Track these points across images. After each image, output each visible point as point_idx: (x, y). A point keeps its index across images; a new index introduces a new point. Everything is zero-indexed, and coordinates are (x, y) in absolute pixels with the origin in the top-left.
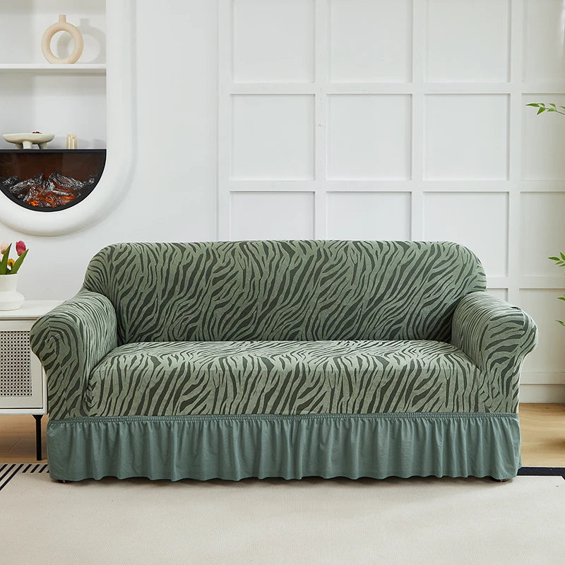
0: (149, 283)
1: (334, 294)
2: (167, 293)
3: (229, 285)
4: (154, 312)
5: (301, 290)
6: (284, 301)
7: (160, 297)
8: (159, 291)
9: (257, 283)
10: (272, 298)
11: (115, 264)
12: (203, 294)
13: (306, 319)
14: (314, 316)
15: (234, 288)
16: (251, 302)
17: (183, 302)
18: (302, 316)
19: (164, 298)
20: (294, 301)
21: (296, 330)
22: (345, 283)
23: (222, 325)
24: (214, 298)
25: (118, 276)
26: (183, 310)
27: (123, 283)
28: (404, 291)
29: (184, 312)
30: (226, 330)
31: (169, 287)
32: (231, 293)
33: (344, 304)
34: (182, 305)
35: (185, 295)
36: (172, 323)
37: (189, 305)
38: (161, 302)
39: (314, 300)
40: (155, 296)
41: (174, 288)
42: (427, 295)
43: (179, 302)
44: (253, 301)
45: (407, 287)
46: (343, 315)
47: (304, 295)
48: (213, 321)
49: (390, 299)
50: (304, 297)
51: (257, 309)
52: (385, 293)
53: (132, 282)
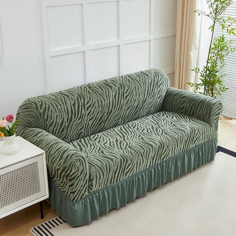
0: (61, 117)
1: (131, 102)
2: (69, 120)
3: (93, 109)
4: (65, 130)
5: (119, 103)
6: (114, 110)
7: (66, 122)
8: (66, 120)
9: (104, 105)
10: (110, 110)
11: (42, 111)
12: (84, 116)
13: (122, 115)
14: (124, 114)
15: (96, 109)
16: (102, 114)
17: (76, 122)
18: (120, 114)
19: (68, 123)
20: (117, 109)
21: (118, 121)
22: (134, 96)
23: (92, 127)
24: (88, 117)
25: (45, 117)
26: (76, 126)
27: (48, 120)
28: (152, 95)
29: (77, 126)
30: (93, 129)
31: (70, 117)
32: (95, 112)
33: (134, 105)
34: (76, 124)
35: (77, 118)
36: (73, 133)
37: (79, 123)
38: (67, 125)
39: (124, 107)
40: (64, 123)
41: (72, 116)
42: (159, 94)
43: (75, 122)
44: (103, 113)
45: (153, 92)
46: (134, 110)
47: (121, 105)
48: (88, 127)
49: (148, 99)
50: (121, 107)
51: (105, 117)
52: (147, 97)
53: (53, 119)
